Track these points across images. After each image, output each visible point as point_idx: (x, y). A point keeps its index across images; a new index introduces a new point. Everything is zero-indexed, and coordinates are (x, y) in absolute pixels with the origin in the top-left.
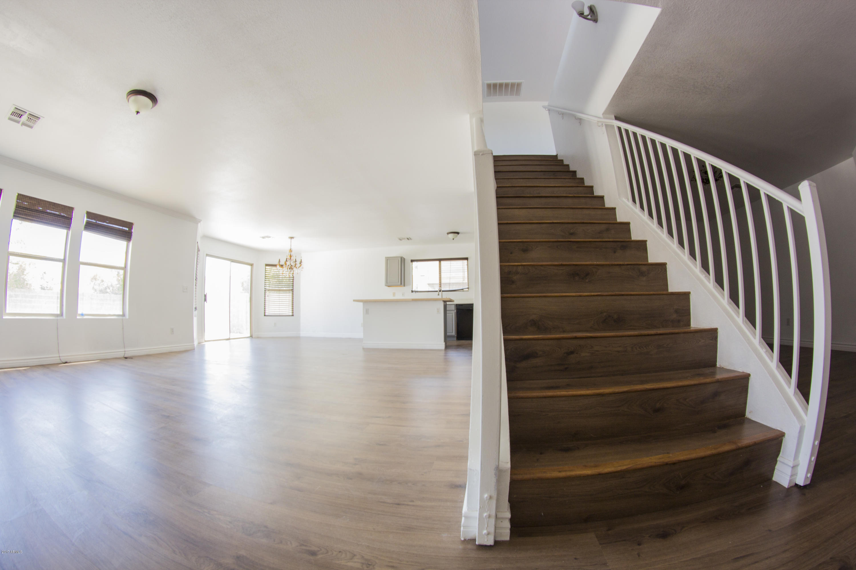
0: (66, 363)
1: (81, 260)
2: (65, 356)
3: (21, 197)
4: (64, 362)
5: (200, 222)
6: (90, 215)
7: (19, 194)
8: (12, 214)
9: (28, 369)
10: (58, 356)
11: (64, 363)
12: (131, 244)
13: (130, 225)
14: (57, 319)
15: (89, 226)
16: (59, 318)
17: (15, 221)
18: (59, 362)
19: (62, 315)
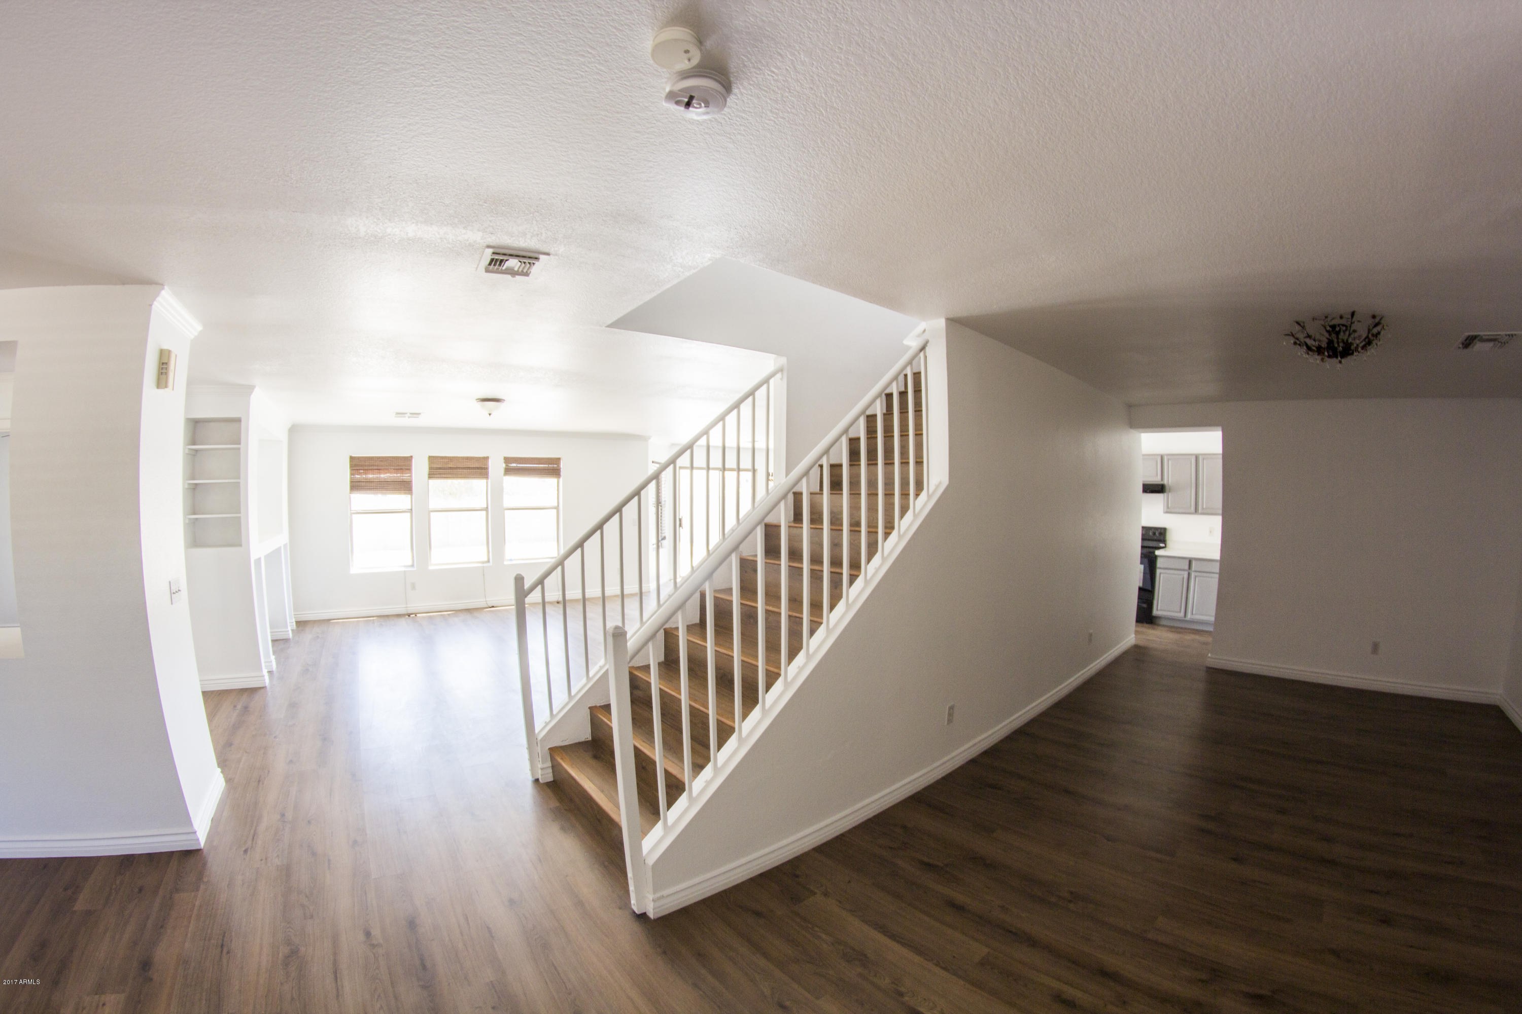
0: (493, 607)
1: (506, 505)
2: (491, 601)
3: (432, 459)
4: (490, 606)
5: (650, 438)
6: (507, 460)
7: (430, 457)
8: (427, 476)
9: (452, 614)
10: (485, 600)
11: (490, 608)
12: (561, 479)
13: (557, 461)
14: (483, 567)
15: (508, 471)
16: (485, 565)
17: (430, 481)
18: (486, 606)
19: (488, 561)
